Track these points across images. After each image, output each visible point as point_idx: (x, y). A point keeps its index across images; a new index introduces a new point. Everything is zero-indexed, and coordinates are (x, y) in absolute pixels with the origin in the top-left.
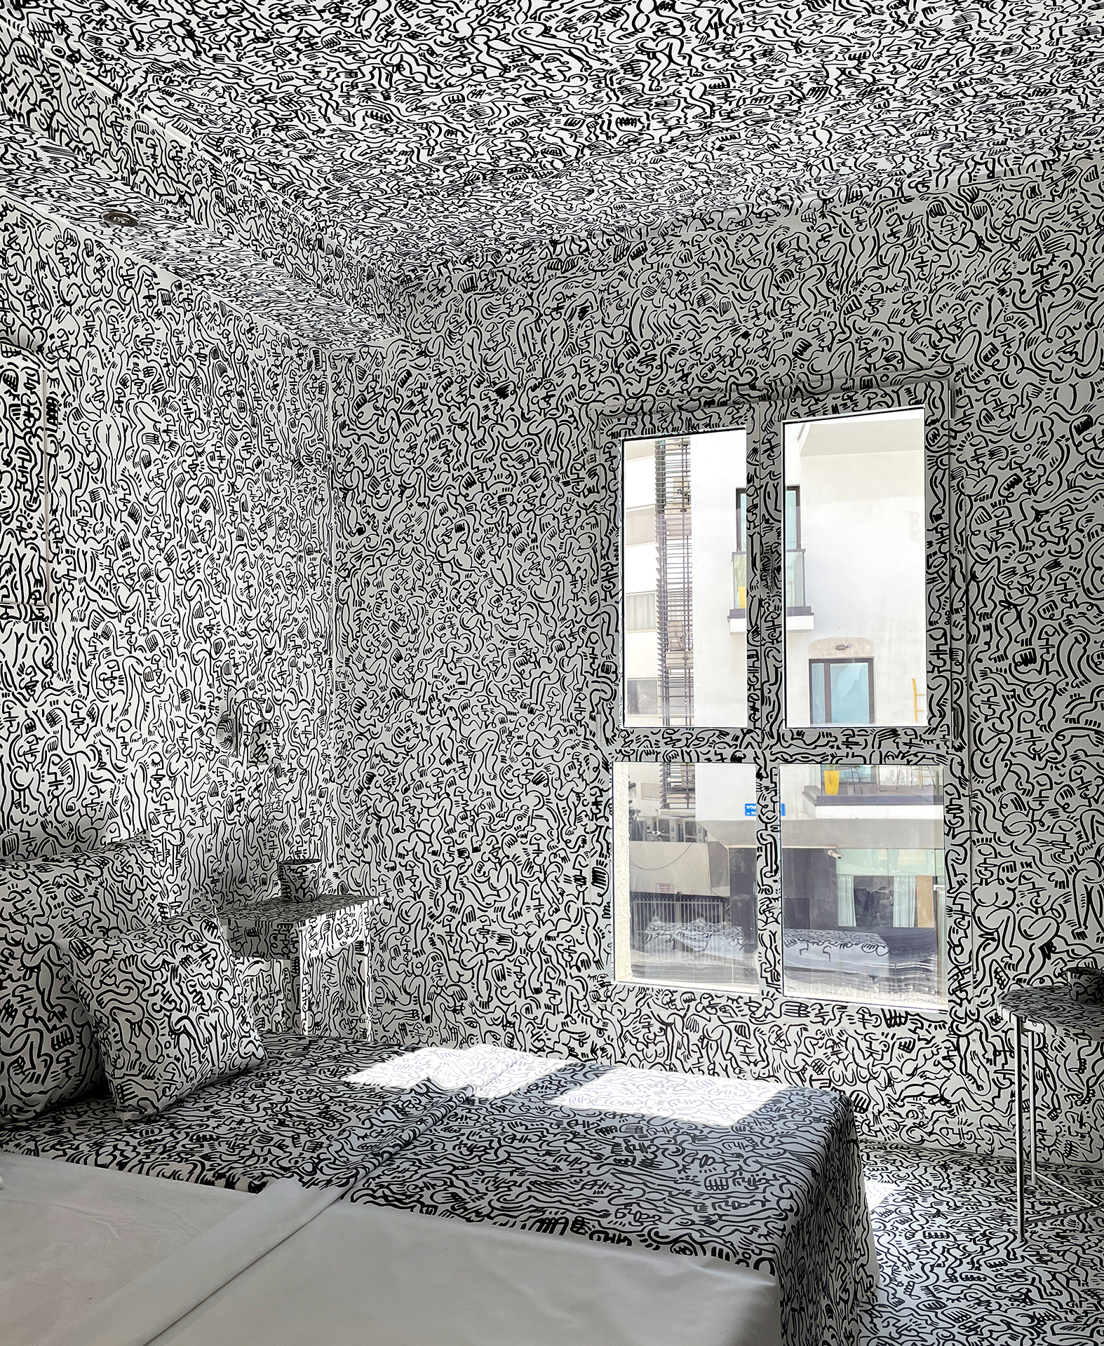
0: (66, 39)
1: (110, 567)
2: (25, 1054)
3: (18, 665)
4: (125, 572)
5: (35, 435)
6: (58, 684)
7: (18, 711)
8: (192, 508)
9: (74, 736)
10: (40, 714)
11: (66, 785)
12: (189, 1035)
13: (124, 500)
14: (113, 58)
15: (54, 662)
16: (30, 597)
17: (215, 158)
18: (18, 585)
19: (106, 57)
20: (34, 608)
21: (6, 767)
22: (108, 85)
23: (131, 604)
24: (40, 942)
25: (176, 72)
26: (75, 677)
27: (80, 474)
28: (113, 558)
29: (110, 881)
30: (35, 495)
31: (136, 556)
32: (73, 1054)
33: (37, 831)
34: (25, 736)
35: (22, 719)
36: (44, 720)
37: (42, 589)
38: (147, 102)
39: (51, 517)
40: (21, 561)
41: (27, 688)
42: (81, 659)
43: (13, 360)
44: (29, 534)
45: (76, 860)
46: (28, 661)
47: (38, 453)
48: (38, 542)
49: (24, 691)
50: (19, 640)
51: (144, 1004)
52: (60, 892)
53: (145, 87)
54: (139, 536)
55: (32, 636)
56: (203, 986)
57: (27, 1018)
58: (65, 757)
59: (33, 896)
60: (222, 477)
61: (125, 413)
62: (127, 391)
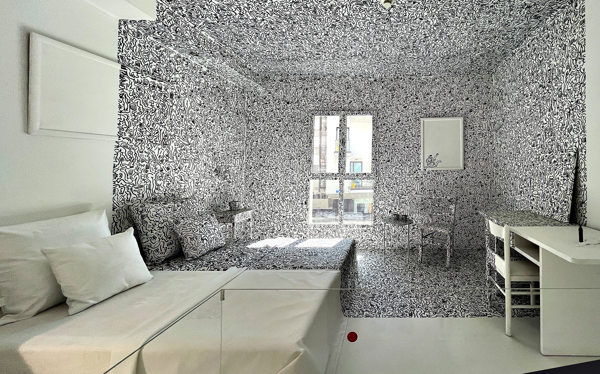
0: (182, 11)
1: (186, 133)
2: (159, 247)
3: (158, 155)
4: (190, 135)
5: (166, 101)
6: (170, 160)
7: (158, 166)
8: (209, 121)
9: (174, 173)
10: (164, 167)
11: (171, 184)
12: (206, 240)
13: (191, 118)
14: (195, 18)
15: (169, 155)
16: (163, 139)
18: (160, 136)
19: (193, 17)
20: (164, 142)
21: (154, 180)
22: (193, 24)
23: (192, 142)
24: (164, 221)
25: (212, 25)
26: (175, 159)
27: (179, 111)
28: (187, 131)
30: (166, 115)
31: (193, 131)
32: (173, 247)
33: (163, 195)
34: (160, 172)
35: (159, 168)
36: (166, 169)
37: (167, 138)
38: (203, 29)
39: (170, 121)
40: (161, 131)
41: (161, 161)
42: (177, 155)
43: (161, 83)
44: (164, 124)
45: (174, 202)
46: (162, 155)
47: (167, 106)
48: (166, 126)
50: (159, 149)
51: (194, 234)
52: (170, 209)
53: (203, 26)
54: (195, 127)
55: (163, 149)
56: (210, 229)
58: (171, 178)
59: (162, 210)
60: (217, 115)
61: (192, 98)
62: (193, 93)
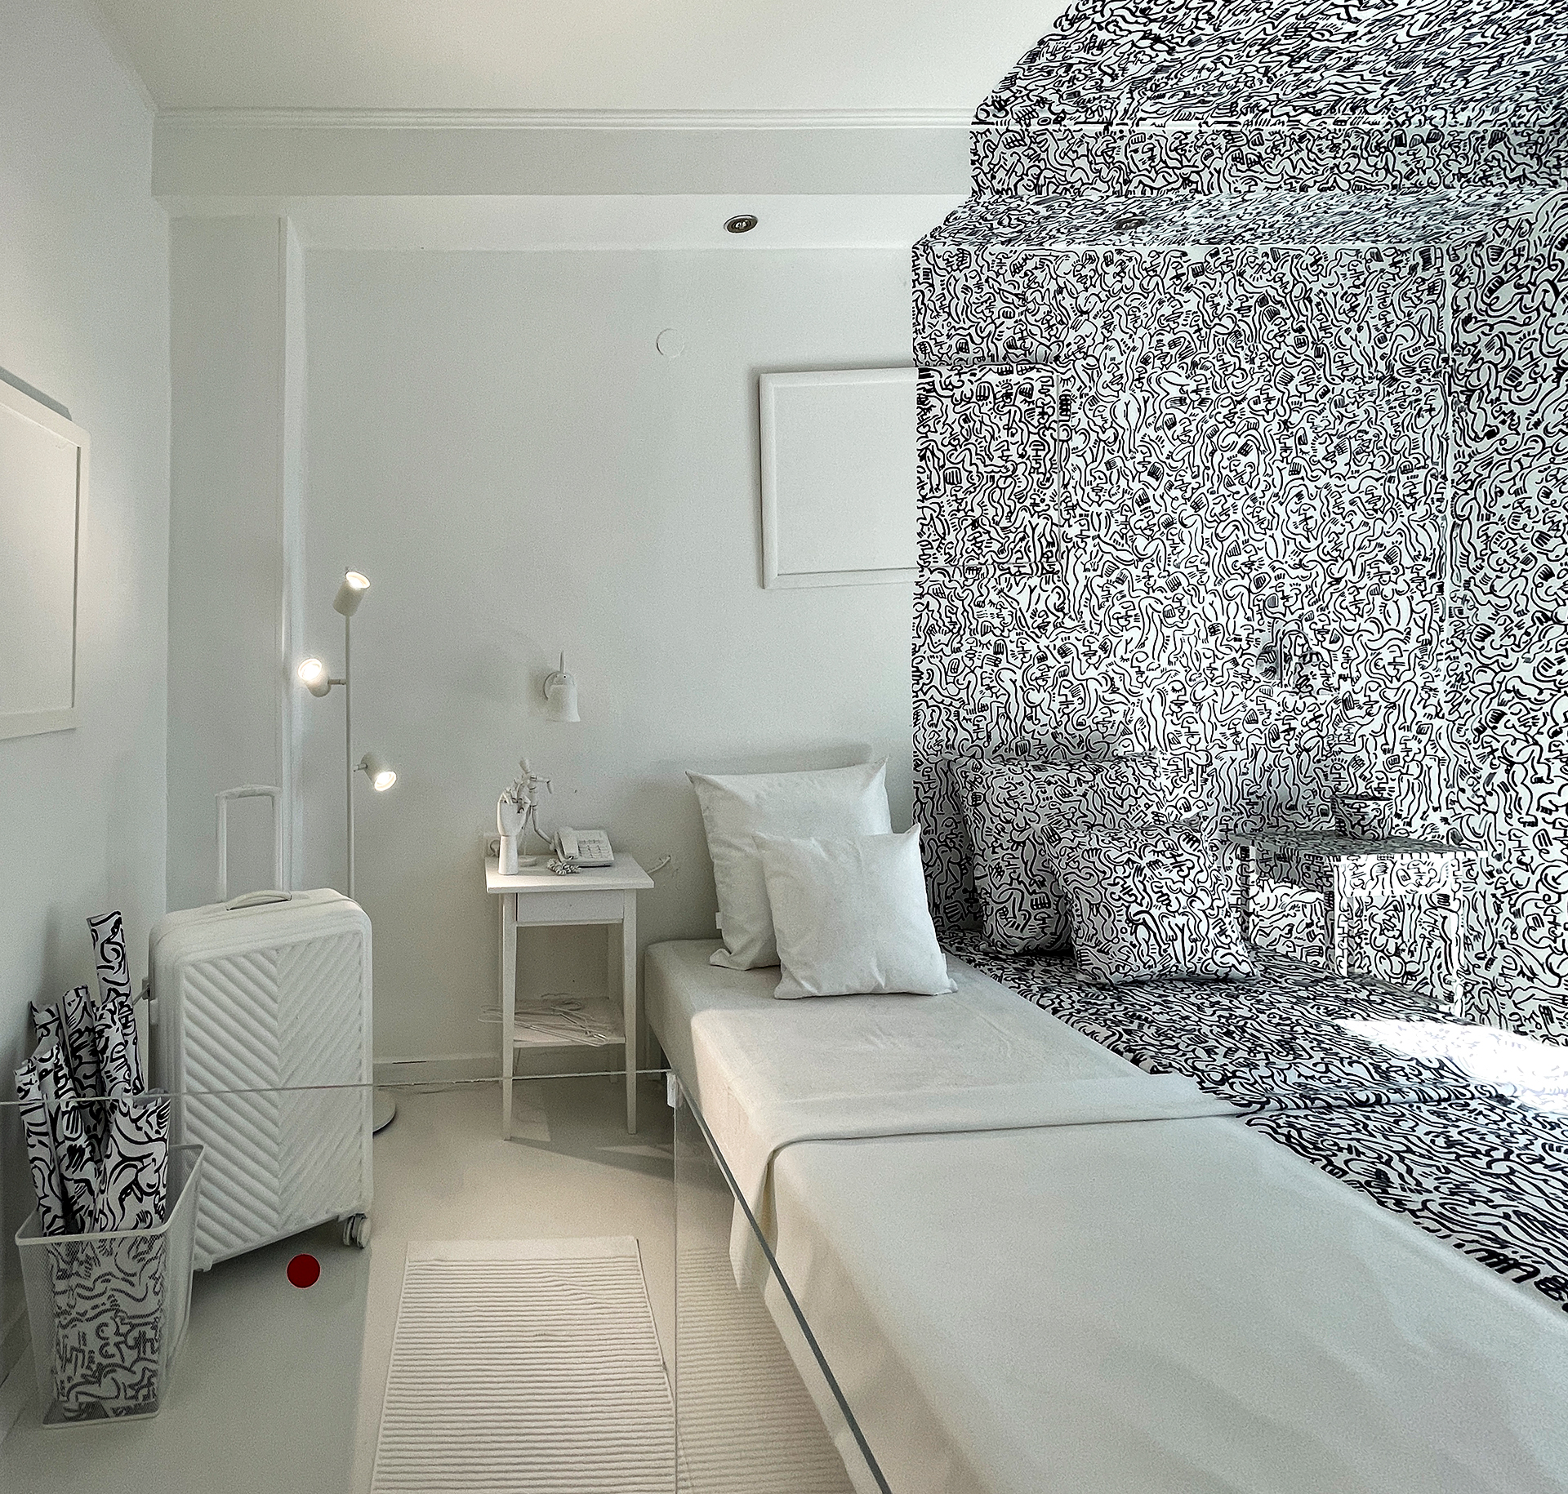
0: (1049, 108)
1: (1127, 522)
2: (1009, 905)
3: (1031, 611)
4: (1144, 524)
5: (1049, 428)
6: (1068, 623)
7: (1031, 646)
8: (1227, 455)
9: (1085, 665)
10: (1051, 648)
11: (1076, 705)
12: (1148, 928)
13: (1143, 463)
15: (1066, 606)
16: (1042, 556)
17: (1231, 124)
18: (1032, 549)
20: (1045, 565)
21: (1019, 689)
23: (1150, 550)
24: (1027, 823)
25: (1158, 77)
26: (1087, 617)
27: (1095, 450)
28: (1129, 514)
29: (1102, 786)
30: (1048, 475)
31: (1155, 508)
32: (1049, 917)
33: (1047, 739)
34: (1037, 665)
35: (1034, 651)
36: (1055, 653)
37: (1054, 549)
38: (1140, 115)
39: (1062, 490)
40: (1034, 529)
41: (1039, 627)
42: (1094, 602)
43: (1028, 375)
44: (1043, 506)
45: (1071, 766)
46: (1041, 606)
47: (1051, 442)
48: (1051, 512)
49: (1037, 631)
50: (1032, 591)
51: (1103, 891)
52: (1050, 789)
53: (1135, 104)
54: (1161, 490)
55: (1044, 587)
56: (1172, 891)
57: (1012, 879)
58: (1076, 683)
59: (1026, 788)
60: (1269, 418)
61: (1146, 387)
62: (1149, 368)
